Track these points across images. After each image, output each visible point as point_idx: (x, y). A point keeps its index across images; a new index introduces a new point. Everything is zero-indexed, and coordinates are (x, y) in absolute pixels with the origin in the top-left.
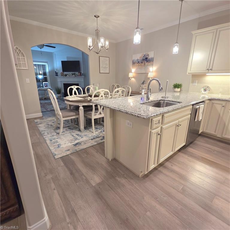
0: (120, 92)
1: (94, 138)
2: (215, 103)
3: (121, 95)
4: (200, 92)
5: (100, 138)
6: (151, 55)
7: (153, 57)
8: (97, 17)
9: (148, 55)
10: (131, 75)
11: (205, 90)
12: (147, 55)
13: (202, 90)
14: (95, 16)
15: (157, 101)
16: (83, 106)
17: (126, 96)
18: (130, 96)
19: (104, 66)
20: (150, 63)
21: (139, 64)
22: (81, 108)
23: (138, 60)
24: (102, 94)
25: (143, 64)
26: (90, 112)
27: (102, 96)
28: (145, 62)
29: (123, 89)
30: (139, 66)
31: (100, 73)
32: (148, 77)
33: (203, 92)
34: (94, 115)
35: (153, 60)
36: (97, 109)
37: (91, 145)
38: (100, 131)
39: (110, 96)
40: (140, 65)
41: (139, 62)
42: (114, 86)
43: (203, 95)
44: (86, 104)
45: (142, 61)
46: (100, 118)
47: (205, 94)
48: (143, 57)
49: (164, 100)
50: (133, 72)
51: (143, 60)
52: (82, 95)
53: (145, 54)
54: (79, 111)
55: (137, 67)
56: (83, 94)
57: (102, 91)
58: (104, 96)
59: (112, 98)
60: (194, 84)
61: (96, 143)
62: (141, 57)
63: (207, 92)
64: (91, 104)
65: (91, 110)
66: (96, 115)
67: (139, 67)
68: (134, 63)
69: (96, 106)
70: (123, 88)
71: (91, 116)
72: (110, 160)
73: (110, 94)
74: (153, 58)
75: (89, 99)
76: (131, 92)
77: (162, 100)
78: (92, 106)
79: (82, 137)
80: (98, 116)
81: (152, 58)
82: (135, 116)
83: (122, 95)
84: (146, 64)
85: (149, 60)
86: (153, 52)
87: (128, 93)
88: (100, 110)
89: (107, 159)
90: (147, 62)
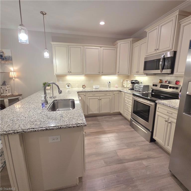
2: (80, 94)
4: (65, 87)
7: (10, 55)
11: (68, 86)
13: (67, 86)
15: (52, 102)
33: (67, 87)
35: (12, 59)
43: (68, 90)
47: (69, 89)
60: (59, 82)
63: (70, 87)
74: (11, 57)
77: (55, 100)
82: (74, 127)
86: (10, 50)
90: (3, 61)
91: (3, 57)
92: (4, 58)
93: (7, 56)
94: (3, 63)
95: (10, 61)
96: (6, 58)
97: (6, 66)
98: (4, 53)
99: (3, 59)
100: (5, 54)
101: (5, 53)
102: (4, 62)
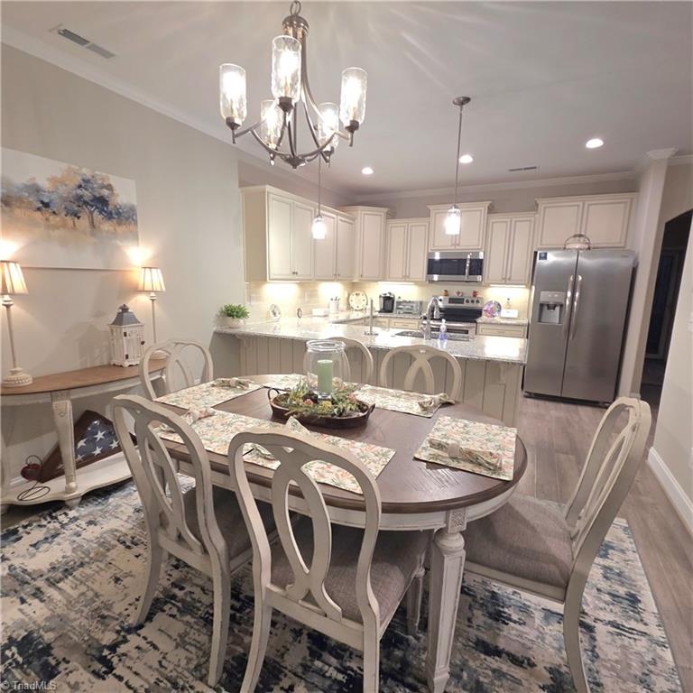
9: (109, 186)
11: (274, 314)
12: (102, 186)
13: (271, 313)
20: (124, 228)
21: (55, 219)
25: (85, 221)
28: (96, 215)
30: (51, 226)
33: (273, 317)
40: (64, 224)
45: (75, 208)
47: (277, 321)
48: (80, 187)
51: (81, 202)
60: (252, 303)
62: (63, 185)
81: (132, 210)
84: (105, 226)
90: (110, 222)
91: (111, 207)
92: (111, 213)
93: (125, 206)
94: (108, 232)
95: (132, 227)
96: (119, 214)
97: (119, 243)
98: (115, 192)
99: (109, 216)
100: (118, 195)
101: (117, 190)
102: (111, 229)
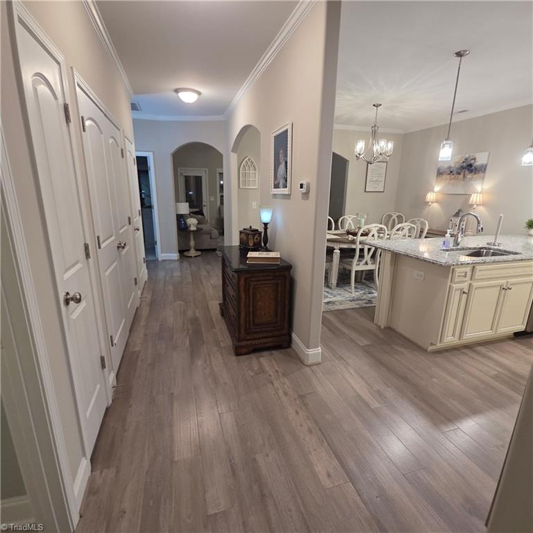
0: (406, 231)
1: (354, 300)
3: (407, 235)
5: (364, 301)
6: (481, 159)
7: (485, 162)
8: (377, 107)
9: (475, 159)
10: (430, 197)
12: (472, 159)
14: (374, 105)
15: (475, 248)
16: (340, 249)
17: (415, 238)
18: (426, 237)
19: (375, 179)
20: (476, 175)
21: (453, 176)
22: (337, 251)
23: (450, 167)
24: (374, 231)
25: (461, 176)
26: (351, 260)
27: (373, 235)
28: (467, 172)
29: (413, 225)
30: (451, 180)
31: (365, 191)
32: (470, 202)
34: (357, 265)
35: (485, 170)
36: (362, 256)
37: (351, 307)
38: (362, 292)
39: (386, 236)
40: (455, 178)
41: (451, 172)
42: (392, 216)
44: (345, 246)
45: (460, 171)
46: (362, 271)
48: (463, 162)
49: (490, 249)
50: (436, 192)
51: (462, 168)
52: (333, 231)
53: (467, 156)
54: (332, 257)
55: (447, 181)
56: (335, 229)
57: (374, 228)
58: (376, 235)
59: (389, 239)
61: (357, 306)
62: (457, 163)
64: (354, 247)
65: (353, 257)
66: (359, 265)
67: (451, 182)
68: (440, 173)
69: (362, 250)
70: (413, 222)
71: (351, 265)
72: (382, 328)
73: (387, 232)
74: (486, 166)
75: (350, 239)
76: (428, 230)
77: (485, 248)
78: (354, 250)
79: (334, 296)
80: (362, 267)
81: (483, 165)
83: (409, 236)
84: (469, 176)
85: (476, 169)
86: (487, 153)
87: (422, 232)
88: (367, 257)
89: (377, 326)
90: (471, 174)
92: (473, 170)
93: (480, 165)
94: (469, 178)
95: (481, 174)
98: (477, 160)
